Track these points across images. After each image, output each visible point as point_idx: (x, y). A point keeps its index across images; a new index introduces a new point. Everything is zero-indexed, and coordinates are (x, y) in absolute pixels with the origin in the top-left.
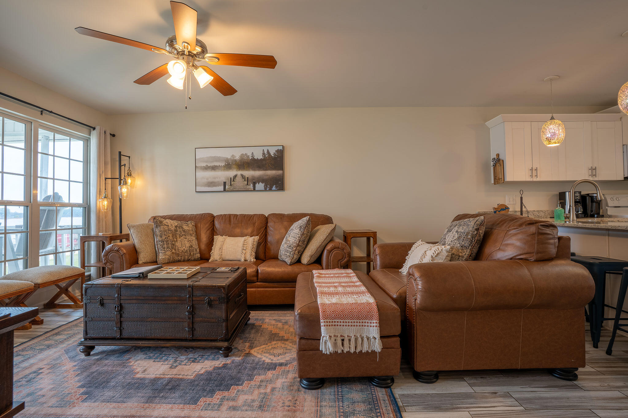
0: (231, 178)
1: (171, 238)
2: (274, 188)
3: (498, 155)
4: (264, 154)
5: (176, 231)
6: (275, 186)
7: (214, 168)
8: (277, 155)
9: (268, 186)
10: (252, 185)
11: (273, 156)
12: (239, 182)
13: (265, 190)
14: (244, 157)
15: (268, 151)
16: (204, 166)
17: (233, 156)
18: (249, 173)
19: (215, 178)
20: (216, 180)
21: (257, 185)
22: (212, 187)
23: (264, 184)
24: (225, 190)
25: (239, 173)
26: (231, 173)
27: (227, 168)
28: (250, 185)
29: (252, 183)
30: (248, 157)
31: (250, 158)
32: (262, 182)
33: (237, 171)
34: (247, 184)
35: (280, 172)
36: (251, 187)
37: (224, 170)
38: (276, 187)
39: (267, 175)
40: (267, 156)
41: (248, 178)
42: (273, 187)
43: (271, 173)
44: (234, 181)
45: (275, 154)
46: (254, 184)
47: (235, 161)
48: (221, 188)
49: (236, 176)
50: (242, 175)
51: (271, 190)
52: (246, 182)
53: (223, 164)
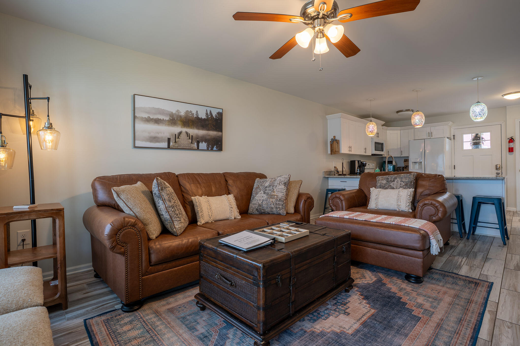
0: (175, 135)
2: (215, 149)
3: (334, 137)
4: (207, 114)
6: (215, 146)
7: (157, 121)
8: (218, 117)
9: (210, 146)
10: (196, 143)
11: (214, 117)
12: (184, 140)
13: (208, 150)
14: (189, 114)
15: (211, 112)
16: (145, 118)
17: (178, 111)
18: (194, 132)
19: (158, 133)
20: (159, 135)
21: (200, 144)
22: (155, 143)
23: (206, 144)
24: (169, 147)
25: (184, 130)
26: (177, 129)
27: (171, 124)
28: (194, 144)
29: (196, 142)
30: (193, 114)
31: (195, 116)
32: (205, 142)
33: (182, 128)
34: (192, 143)
35: (220, 133)
36: (195, 145)
37: (169, 125)
38: (217, 147)
39: (209, 135)
40: (209, 116)
41: (192, 136)
42: (214, 147)
43: (213, 133)
44: (178, 138)
45: (216, 116)
46: (198, 143)
47: (181, 117)
48: (165, 145)
49: (180, 133)
50: (187, 133)
51: (212, 150)
52: (190, 141)
53: (167, 118)
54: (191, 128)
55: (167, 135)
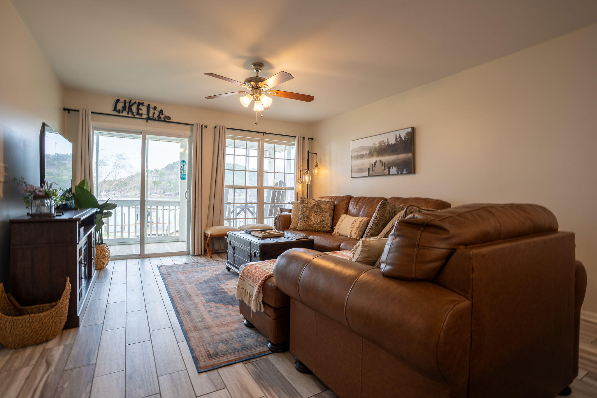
0: (373, 164)
1: (307, 213)
2: (404, 172)
4: (396, 138)
5: (313, 208)
6: (405, 170)
7: (362, 156)
8: (407, 138)
9: (400, 170)
10: (387, 169)
11: (403, 139)
12: (379, 168)
13: (398, 174)
14: (382, 143)
15: (400, 135)
16: (356, 156)
17: (374, 144)
18: (386, 159)
19: (362, 165)
20: (363, 167)
21: (391, 169)
22: (361, 173)
23: (396, 168)
24: (369, 176)
25: (378, 159)
26: (373, 160)
27: (370, 156)
28: (386, 170)
29: (387, 168)
30: (385, 143)
31: (386, 144)
32: (395, 167)
33: (377, 157)
34: (384, 169)
35: (410, 155)
36: (387, 171)
37: (368, 157)
38: (406, 171)
39: (399, 159)
40: (399, 140)
41: (384, 163)
42: (404, 171)
43: (402, 156)
44: (375, 167)
45: (405, 137)
46: (389, 168)
47: (376, 148)
48: (366, 174)
49: (376, 162)
50: (380, 161)
51: (402, 174)
52: (383, 168)
53: (367, 152)
54: (384, 156)
55: (367, 166)
